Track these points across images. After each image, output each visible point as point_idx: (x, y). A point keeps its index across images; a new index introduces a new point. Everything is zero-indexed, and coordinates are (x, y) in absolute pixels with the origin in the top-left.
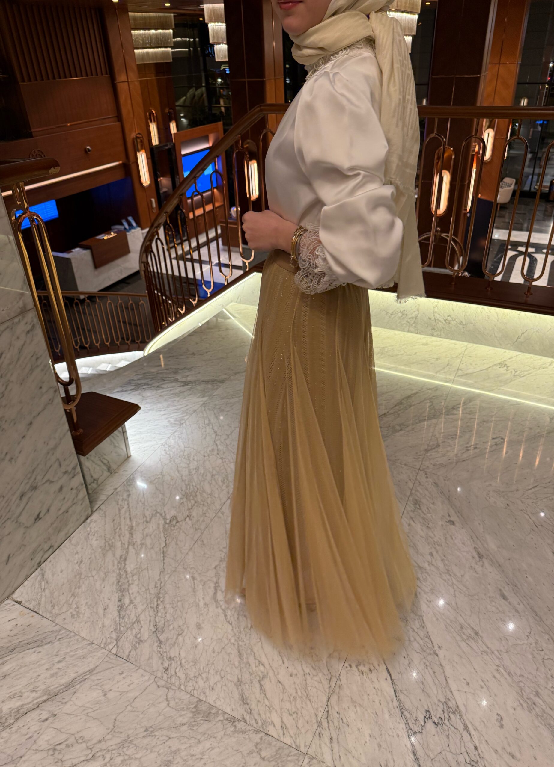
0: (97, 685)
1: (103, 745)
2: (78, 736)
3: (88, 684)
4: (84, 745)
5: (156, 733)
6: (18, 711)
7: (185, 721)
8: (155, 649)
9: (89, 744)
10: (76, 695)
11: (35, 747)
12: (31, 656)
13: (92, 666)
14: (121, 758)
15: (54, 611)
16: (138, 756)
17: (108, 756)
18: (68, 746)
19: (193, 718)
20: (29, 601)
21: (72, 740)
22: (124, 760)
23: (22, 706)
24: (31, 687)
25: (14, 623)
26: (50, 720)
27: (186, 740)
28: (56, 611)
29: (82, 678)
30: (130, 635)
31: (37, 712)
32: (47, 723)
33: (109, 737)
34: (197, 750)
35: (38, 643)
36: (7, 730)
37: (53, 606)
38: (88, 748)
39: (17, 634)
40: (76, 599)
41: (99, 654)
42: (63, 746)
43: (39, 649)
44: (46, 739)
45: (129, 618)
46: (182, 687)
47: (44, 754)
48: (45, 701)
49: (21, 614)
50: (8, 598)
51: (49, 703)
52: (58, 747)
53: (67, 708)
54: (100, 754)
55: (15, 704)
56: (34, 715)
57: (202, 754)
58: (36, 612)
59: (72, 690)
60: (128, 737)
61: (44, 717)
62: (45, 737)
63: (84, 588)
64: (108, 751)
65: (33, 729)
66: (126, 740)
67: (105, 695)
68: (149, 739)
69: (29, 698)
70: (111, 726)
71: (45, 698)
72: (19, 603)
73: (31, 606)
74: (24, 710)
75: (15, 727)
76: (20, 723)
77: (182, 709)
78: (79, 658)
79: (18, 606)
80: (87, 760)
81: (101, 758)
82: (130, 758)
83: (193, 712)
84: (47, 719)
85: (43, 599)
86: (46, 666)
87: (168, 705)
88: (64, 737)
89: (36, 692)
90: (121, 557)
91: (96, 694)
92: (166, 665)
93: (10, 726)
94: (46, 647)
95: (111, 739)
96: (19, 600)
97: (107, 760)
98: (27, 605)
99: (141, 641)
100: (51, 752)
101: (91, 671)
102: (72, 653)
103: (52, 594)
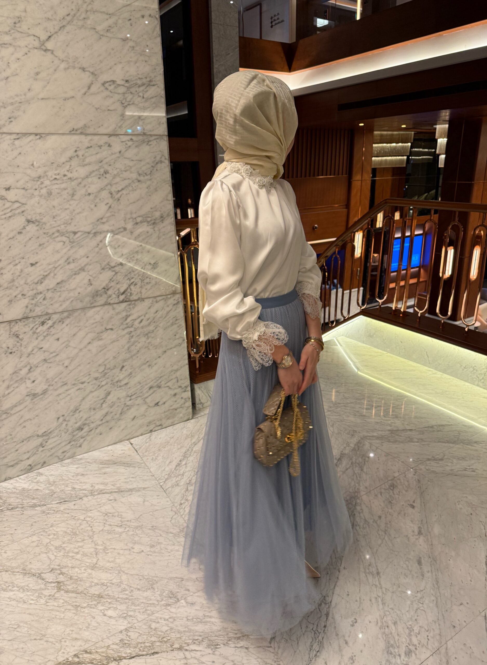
0: (143, 496)
1: (128, 523)
2: (120, 514)
3: (140, 493)
4: (120, 519)
5: (156, 531)
6: (101, 491)
7: (174, 532)
8: (182, 492)
9: (122, 520)
10: (131, 496)
11: (99, 509)
12: (122, 470)
13: (146, 486)
14: (133, 533)
15: (145, 454)
16: (141, 536)
17: (127, 529)
18: (113, 516)
19: (179, 532)
20: (137, 445)
21: (116, 514)
22: (134, 534)
23: (105, 489)
24: (113, 483)
25: (123, 452)
26: (112, 501)
27: (168, 540)
28: (146, 454)
29: (138, 490)
30: (174, 480)
31: (109, 495)
32: (110, 502)
33: (134, 521)
34: (170, 548)
35: (128, 465)
36: (92, 496)
37: (146, 451)
38: (121, 521)
39: (122, 457)
40: (159, 452)
41: (153, 482)
42: (111, 515)
43: (127, 468)
44: (106, 508)
45: (179, 472)
46: (183, 516)
47: (101, 514)
48: (115, 492)
49: (129, 449)
50: (128, 440)
51: (117, 494)
52: (109, 514)
53: (123, 500)
54: (124, 526)
55: (102, 487)
56: (107, 496)
57: (172, 551)
58: (136, 451)
59: (130, 493)
60: (142, 525)
61: (111, 498)
62: (106, 507)
63: (166, 449)
64: (129, 527)
65: (103, 501)
66: (140, 526)
67: (144, 502)
68: (151, 531)
69: (110, 487)
70: (137, 517)
71: (116, 490)
72: (132, 444)
73: (136, 448)
74: (104, 492)
75: (96, 497)
76: (99, 496)
77: (176, 526)
78: (143, 480)
79: (130, 445)
80: (117, 526)
81: (124, 528)
82: (137, 535)
83: (181, 530)
84: (111, 500)
85: (144, 446)
86: (125, 477)
87: (171, 521)
88: (114, 511)
89: (114, 486)
90: (194, 443)
91: (140, 500)
92: (182, 502)
93: (94, 495)
94: (131, 468)
95: (133, 522)
96: (132, 443)
97: (126, 530)
98: (135, 446)
99: (178, 485)
100: (104, 515)
101: (144, 488)
102: (141, 476)
103: (149, 445)
